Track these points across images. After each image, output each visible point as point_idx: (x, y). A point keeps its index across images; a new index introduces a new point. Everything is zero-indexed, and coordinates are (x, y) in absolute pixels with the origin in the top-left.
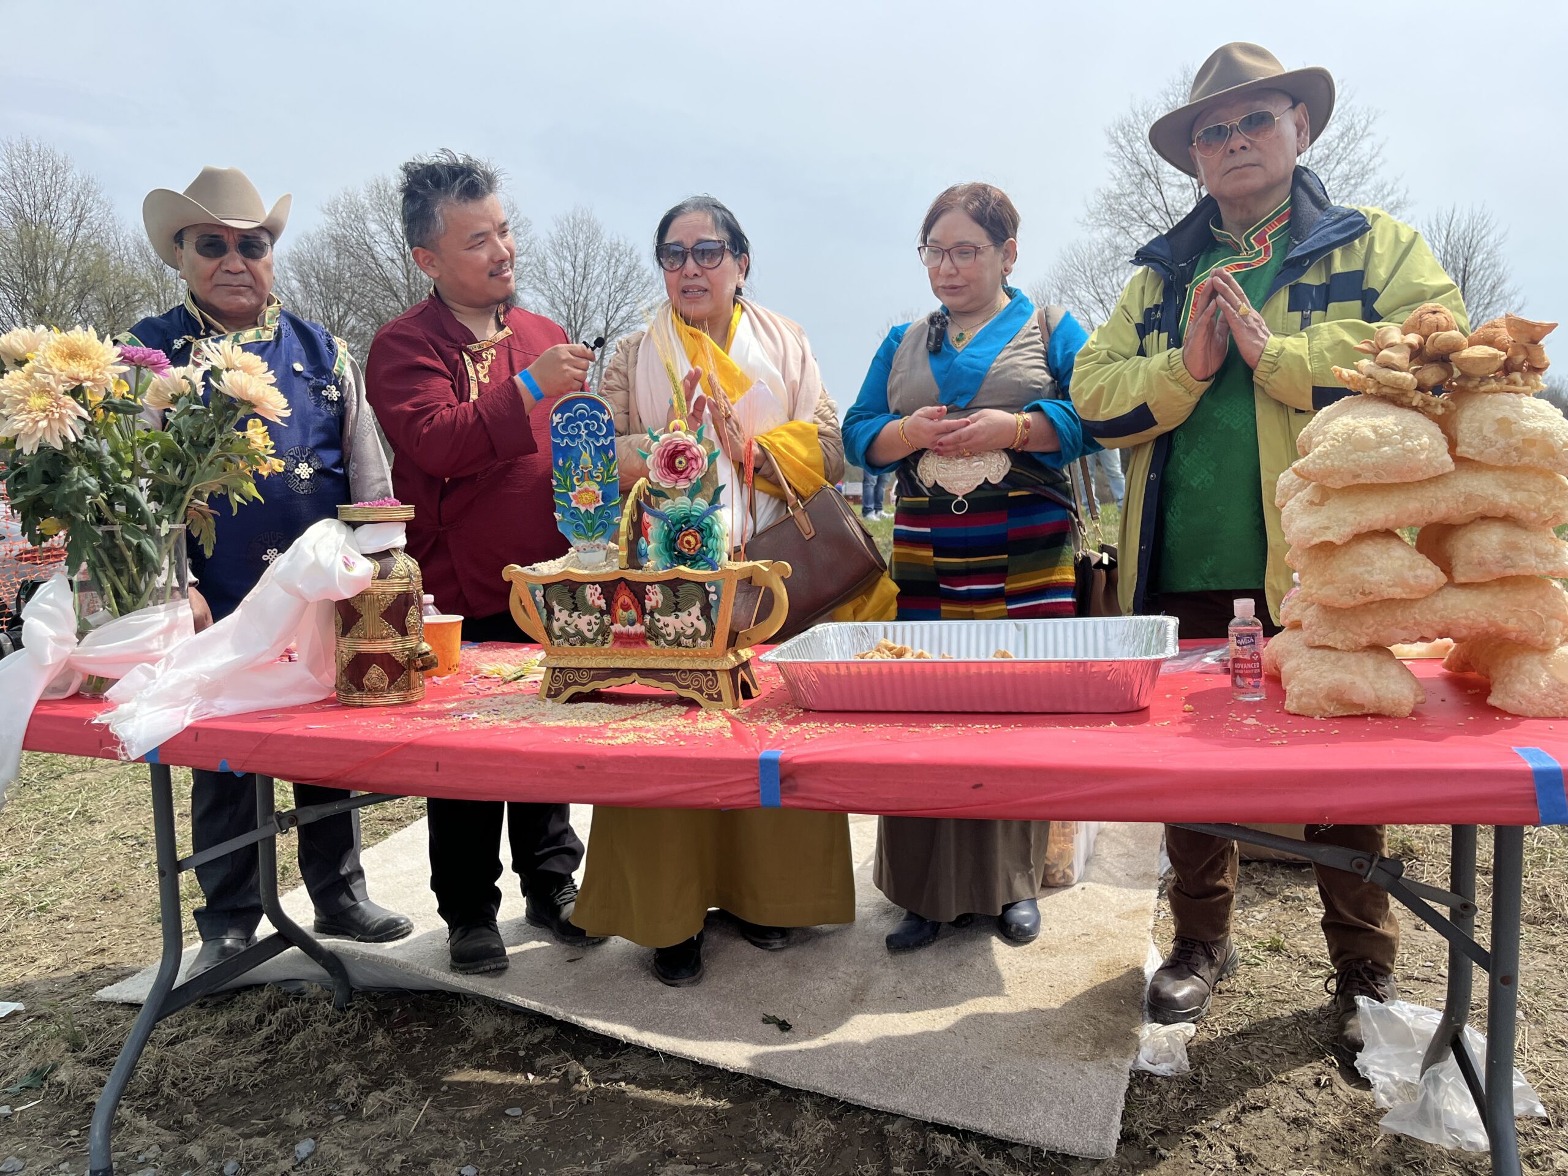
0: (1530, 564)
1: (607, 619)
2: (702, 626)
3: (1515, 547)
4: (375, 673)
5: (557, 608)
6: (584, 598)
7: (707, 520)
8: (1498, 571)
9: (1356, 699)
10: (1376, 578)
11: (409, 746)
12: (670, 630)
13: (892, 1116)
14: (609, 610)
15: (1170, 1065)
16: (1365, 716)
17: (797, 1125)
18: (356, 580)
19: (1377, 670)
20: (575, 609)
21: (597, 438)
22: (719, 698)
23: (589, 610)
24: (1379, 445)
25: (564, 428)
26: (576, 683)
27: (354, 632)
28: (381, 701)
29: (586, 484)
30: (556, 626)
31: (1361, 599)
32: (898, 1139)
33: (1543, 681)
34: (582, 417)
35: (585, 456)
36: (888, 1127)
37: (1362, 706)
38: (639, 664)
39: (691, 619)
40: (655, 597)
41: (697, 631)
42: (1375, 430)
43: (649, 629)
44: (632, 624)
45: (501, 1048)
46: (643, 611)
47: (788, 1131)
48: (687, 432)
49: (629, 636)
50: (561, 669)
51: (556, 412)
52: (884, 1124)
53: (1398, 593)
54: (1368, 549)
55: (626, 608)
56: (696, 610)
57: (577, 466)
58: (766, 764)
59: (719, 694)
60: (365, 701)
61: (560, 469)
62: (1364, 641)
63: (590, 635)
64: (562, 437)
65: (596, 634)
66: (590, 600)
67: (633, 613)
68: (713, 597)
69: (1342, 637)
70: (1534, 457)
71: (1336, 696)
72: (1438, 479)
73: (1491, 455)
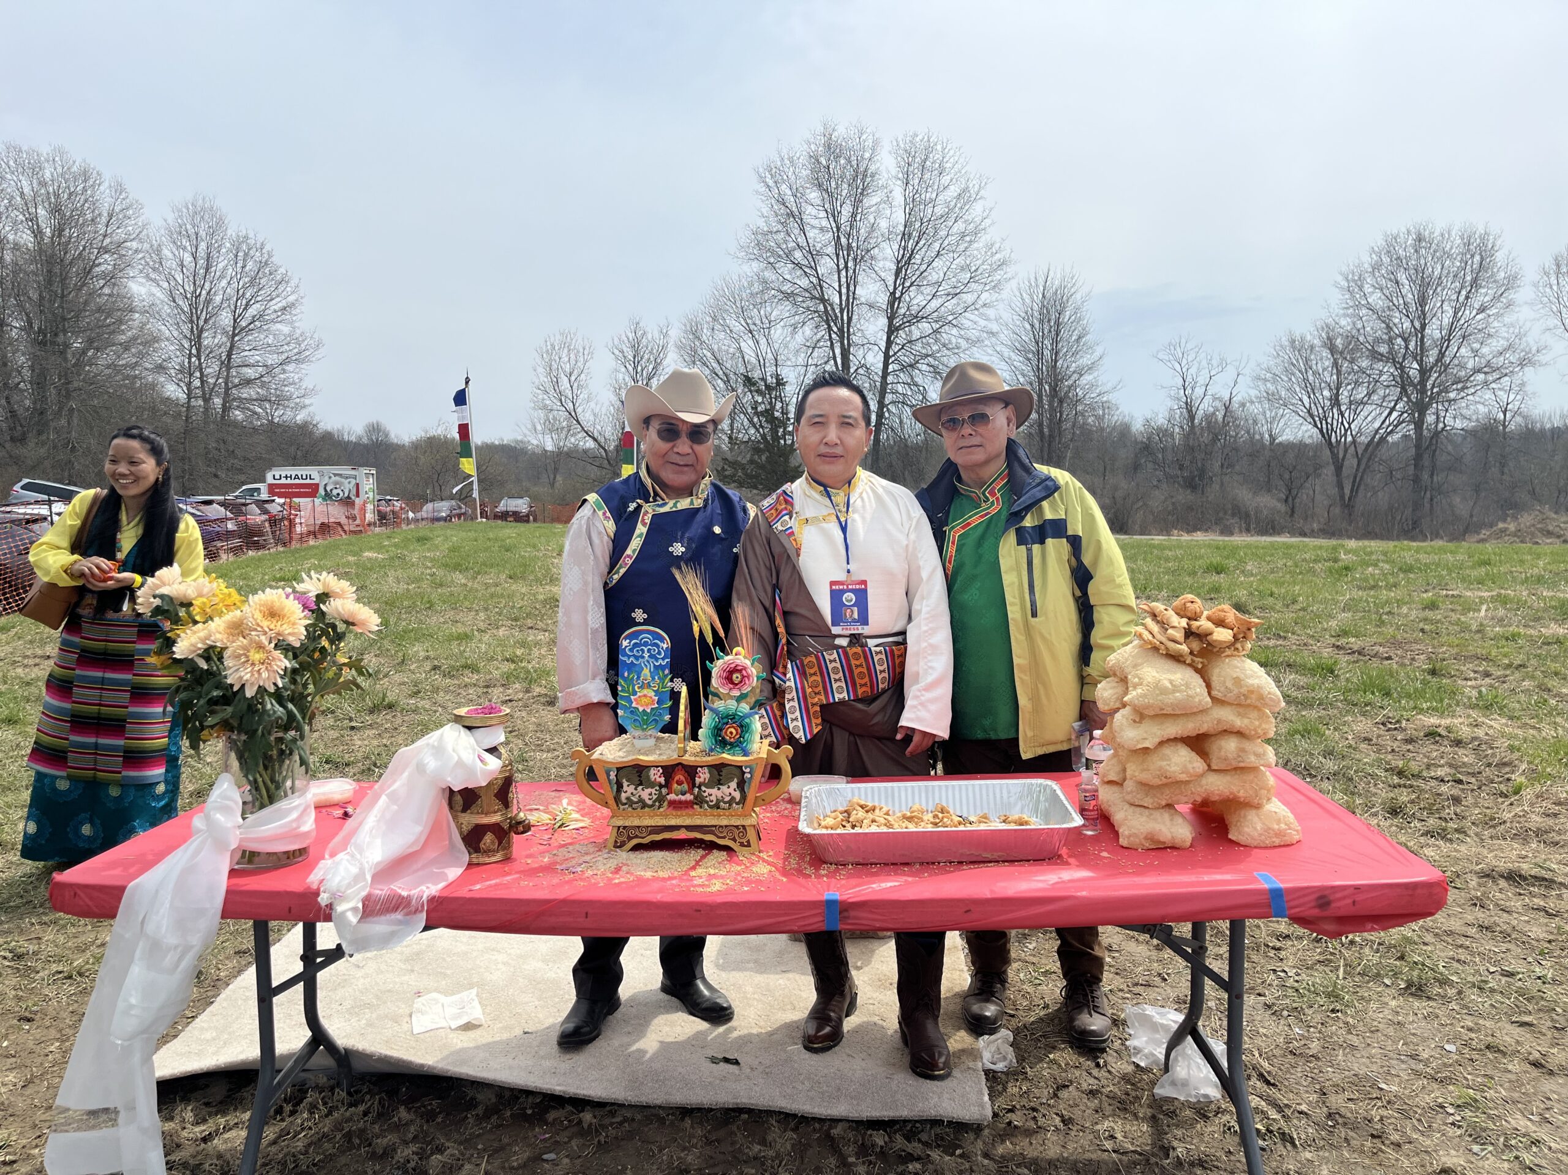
0: (1252, 760)
1: (664, 791)
2: (737, 795)
3: (1243, 750)
4: (488, 839)
5: (625, 784)
6: (648, 777)
7: (747, 720)
8: (1235, 764)
9: (1162, 839)
10: (1173, 769)
11: (564, 902)
12: (713, 798)
14: (667, 784)
15: (1005, 1063)
16: (1166, 848)
18: (491, 772)
19: (1171, 820)
20: (641, 784)
21: (657, 659)
22: (749, 845)
23: (651, 785)
24: (1174, 692)
25: (631, 650)
26: (637, 837)
27: (474, 808)
28: (493, 859)
29: (645, 691)
30: (623, 796)
31: (1164, 781)
32: (844, 1138)
33: (1259, 826)
34: (646, 644)
35: (646, 672)
37: (1164, 843)
38: (688, 822)
39: (730, 790)
40: (703, 776)
41: (733, 799)
42: (1171, 682)
43: (696, 798)
44: (683, 794)
46: (694, 785)
49: (680, 802)
50: (625, 827)
51: (625, 638)
53: (1184, 777)
54: (1167, 751)
55: (679, 783)
56: (734, 784)
57: (638, 678)
58: (830, 903)
59: (748, 842)
61: (625, 679)
62: (1164, 803)
63: (650, 802)
64: (629, 657)
65: (655, 802)
66: (652, 778)
67: (685, 787)
68: (748, 776)
69: (1151, 801)
70: (1253, 698)
71: (1150, 837)
72: (1203, 711)
73: (1230, 697)
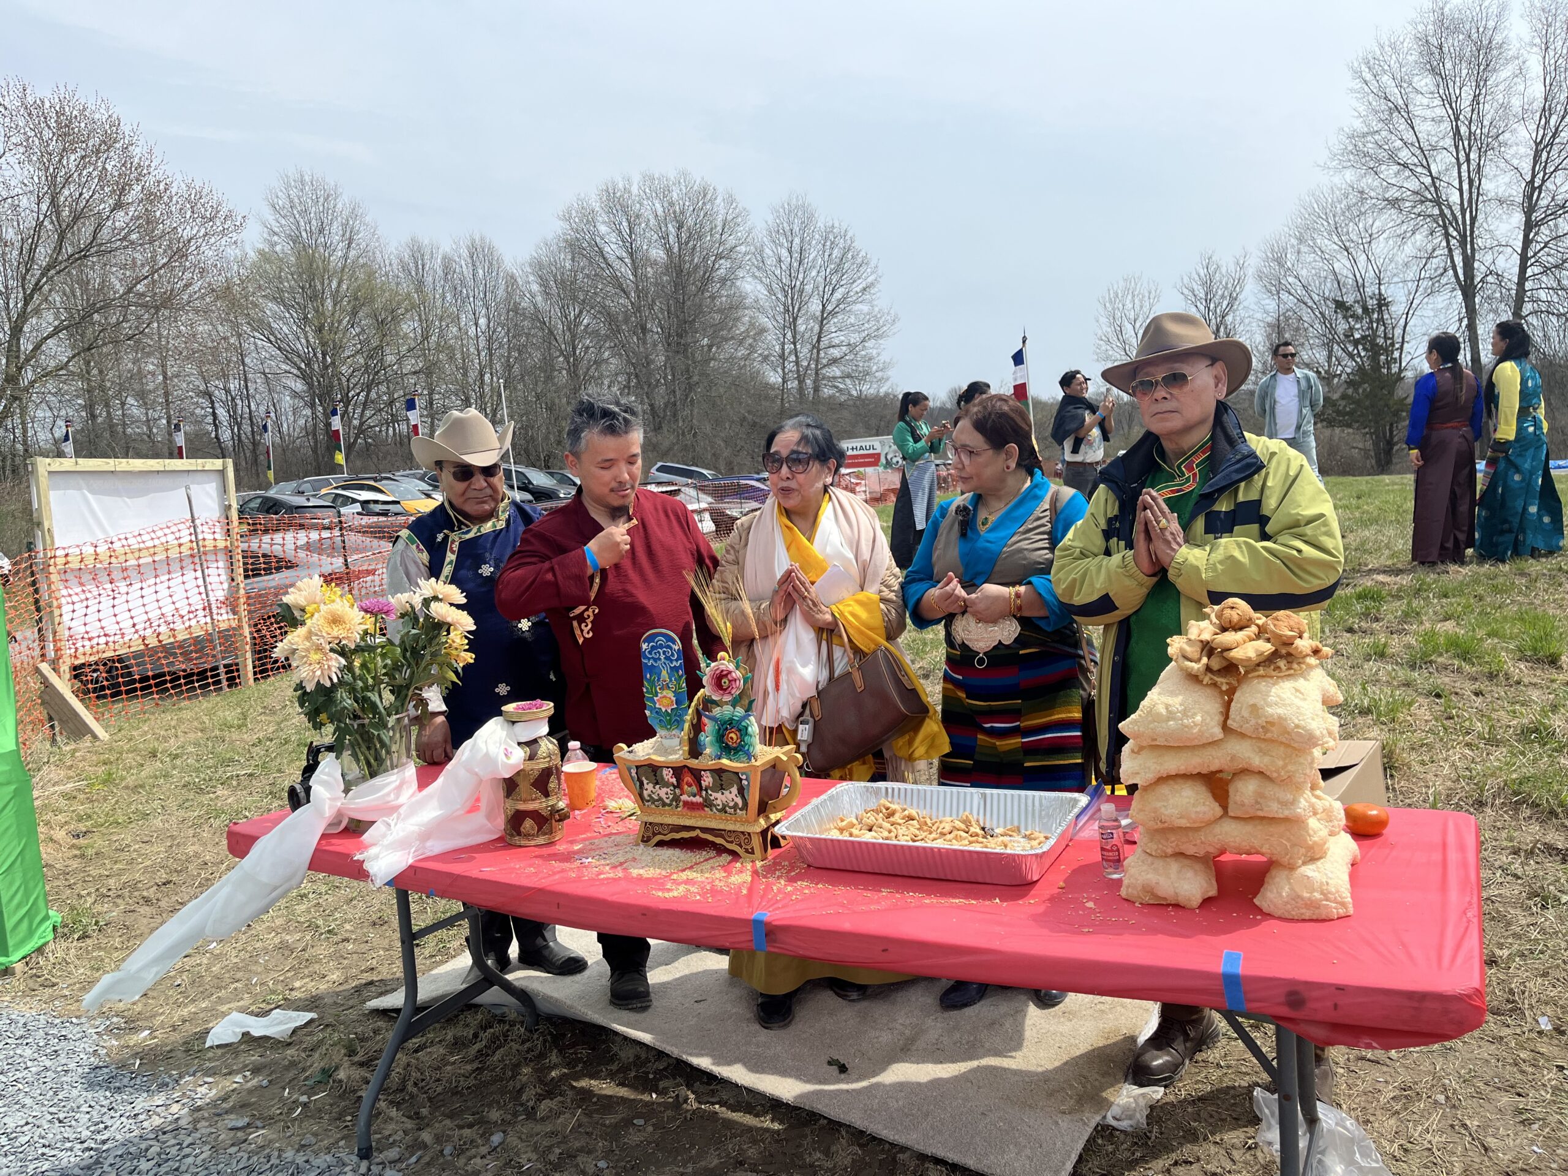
0: (1273, 809)
1: (678, 791)
2: (739, 801)
3: (1262, 795)
4: (528, 824)
5: (645, 782)
6: (662, 776)
7: (743, 724)
8: (1252, 813)
9: (1160, 894)
10: (1168, 812)
11: (541, 891)
12: (719, 802)
13: (903, 1149)
14: (679, 786)
15: (1130, 1122)
16: (1168, 905)
17: (834, 1149)
18: (512, 766)
19: (1179, 872)
20: (657, 783)
21: (671, 661)
22: (753, 853)
23: (667, 784)
24: (1168, 719)
25: (650, 653)
26: (660, 833)
27: (514, 796)
28: (533, 843)
29: (665, 693)
30: (645, 793)
31: (1160, 825)
32: (904, 1165)
33: (1285, 892)
34: (661, 646)
35: (664, 673)
36: (900, 1156)
37: (1165, 899)
38: (700, 823)
39: (731, 796)
40: (707, 780)
41: (736, 804)
42: (1167, 707)
43: (705, 800)
44: (694, 796)
45: (637, 1071)
46: (700, 788)
47: (827, 1153)
48: (729, 661)
49: (692, 803)
50: (650, 824)
51: (644, 642)
52: (898, 1152)
53: (1183, 823)
54: (1165, 789)
55: (690, 785)
56: (734, 790)
57: (659, 680)
58: (757, 923)
59: (752, 849)
60: (523, 843)
61: (649, 681)
62: (1170, 851)
63: (668, 801)
64: (649, 659)
65: (672, 801)
66: (666, 778)
67: (694, 789)
68: (745, 782)
69: (1155, 847)
70: (1274, 733)
71: (1149, 890)
72: (1214, 743)
73: (1247, 729)
